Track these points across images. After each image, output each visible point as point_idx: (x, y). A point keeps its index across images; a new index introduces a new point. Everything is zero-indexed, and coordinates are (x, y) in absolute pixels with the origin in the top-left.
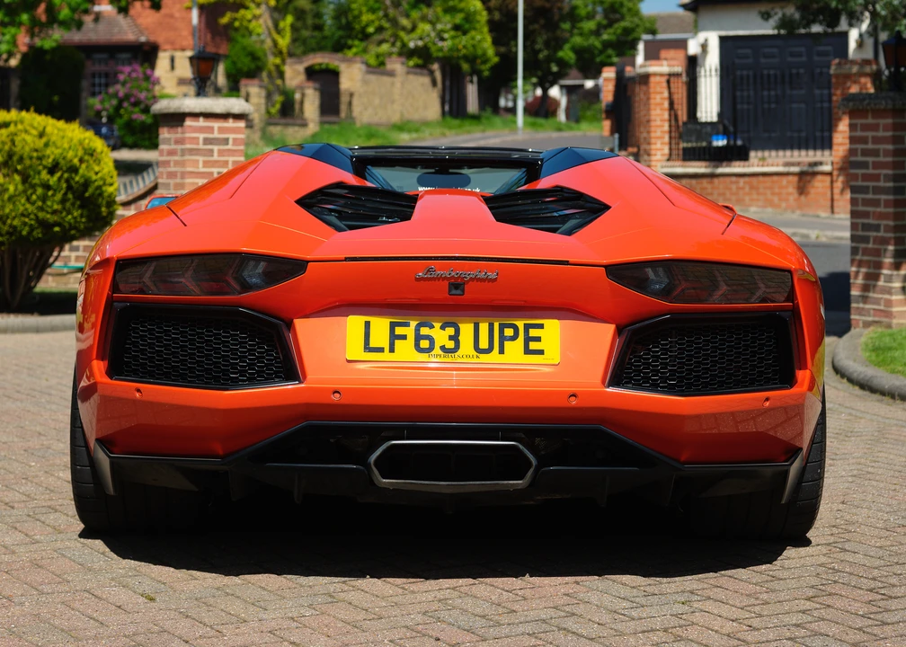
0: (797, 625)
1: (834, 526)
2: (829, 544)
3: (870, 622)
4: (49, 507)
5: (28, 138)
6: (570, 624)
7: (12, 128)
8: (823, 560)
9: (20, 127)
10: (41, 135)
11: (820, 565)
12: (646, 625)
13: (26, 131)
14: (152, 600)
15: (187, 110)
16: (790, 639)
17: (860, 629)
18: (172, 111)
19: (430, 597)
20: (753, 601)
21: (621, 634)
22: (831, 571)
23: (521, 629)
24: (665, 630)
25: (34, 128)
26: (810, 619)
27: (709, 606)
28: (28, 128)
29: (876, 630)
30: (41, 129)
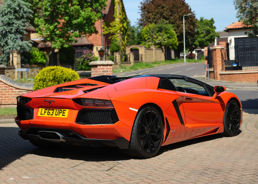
1: (255, 169)
2: (253, 174)
5: (59, 73)
7: (55, 70)
8: (252, 178)
9: (57, 70)
10: (62, 72)
11: (251, 180)
15: (98, 64)
18: (94, 64)
22: (253, 181)
25: (60, 70)
28: (59, 70)
30: (62, 70)
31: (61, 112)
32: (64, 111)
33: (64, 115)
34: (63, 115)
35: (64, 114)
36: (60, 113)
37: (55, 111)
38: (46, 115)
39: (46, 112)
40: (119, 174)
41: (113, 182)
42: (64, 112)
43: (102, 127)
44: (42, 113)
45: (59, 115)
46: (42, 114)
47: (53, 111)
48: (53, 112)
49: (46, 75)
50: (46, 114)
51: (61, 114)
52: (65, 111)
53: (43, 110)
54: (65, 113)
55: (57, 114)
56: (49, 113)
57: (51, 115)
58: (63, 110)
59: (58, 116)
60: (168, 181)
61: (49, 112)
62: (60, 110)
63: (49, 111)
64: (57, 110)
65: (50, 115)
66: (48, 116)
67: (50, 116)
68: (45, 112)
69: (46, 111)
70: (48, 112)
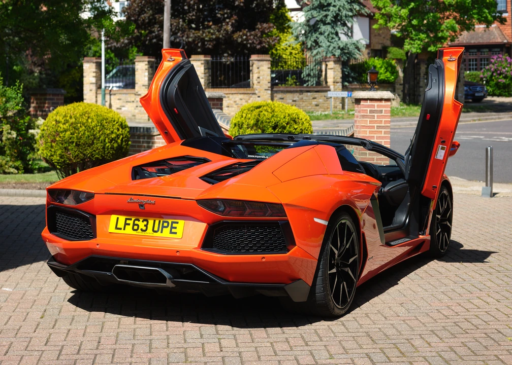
31: (165, 224)
32: (173, 223)
33: (176, 233)
34: (171, 232)
35: (173, 230)
36: (163, 227)
37: (151, 222)
39: (129, 224)
42: (174, 225)
43: (264, 260)
44: (118, 227)
45: (162, 232)
46: (121, 229)
47: (145, 223)
48: (146, 226)
50: (129, 230)
51: (167, 231)
52: (177, 223)
53: (122, 219)
54: (175, 228)
55: (156, 229)
56: (136, 227)
57: (142, 230)
58: (170, 221)
59: (159, 234)
61: (138, 225)
62: (164, 222)
63: (136, 222)
64: (157, 222)
65: (139, 230)
66: (135, 233)
67: (139, 232)
68: (126, 224)
69: (128, 222)
70: (134, 224)
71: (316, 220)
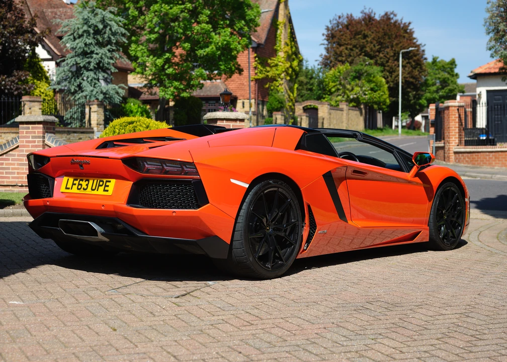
0: (425, 352)
1: (468, 305)
2: (461, 314)
3: (464, 351)
4: (96, 288)
5: (142, 129)
6: (310, 348)
7: (135, 124)
8: (455, 320)
9: (138, 123)
10: (147, 127)
11: (452, 323)
12: (348, 349)
13: (141, 125)
14: (115, 330)
15: (218, 117)
16: (419, 358)
17: (457, 355)
19: (249, 333)
20: (409, 339)
21: (333, 353)
22: (456, 326)
23: (284, 349)
24: (357, 352)
25: (145, 124)
26: (434, 348)
27: (386, 341)
28: (142, 124)
29: (465, 355)
30: (147, 124)
31: (101, 183)
32: (107, 181)
33: (107, 191)
34: (105, 190)
35: (106, 188)
36: (99, 185)
37: (91, 182)
38: (75, 190)
39: (75, 184)
40: (197, 303)
41: (179, 316)
42: (108, 184)
43: (174, 214)
44: (68, 187)
45: (97, 190)
46: (69, 188)
47: (87, 182)
48: (87, 185)
49: (117, 131)
50: (75, 187)
51: (101, 188)
52: (110, 182)
53: (71, 180)
54: (108, 186)
55: (94, 188)
56: (80, 187)
57: (84, 189)
58: (105, 180)
59: (95, 192)
60: (287, 319)
61: (81, 185)
62: (100, 181)
63: (81, 182)
64: (95, 181)
65: (82, 189)
66: (78, 191)
67: (82, 191)
68: (74, 184)
69: (75, 182)
70: (79, 184)
71: (233, 181)
